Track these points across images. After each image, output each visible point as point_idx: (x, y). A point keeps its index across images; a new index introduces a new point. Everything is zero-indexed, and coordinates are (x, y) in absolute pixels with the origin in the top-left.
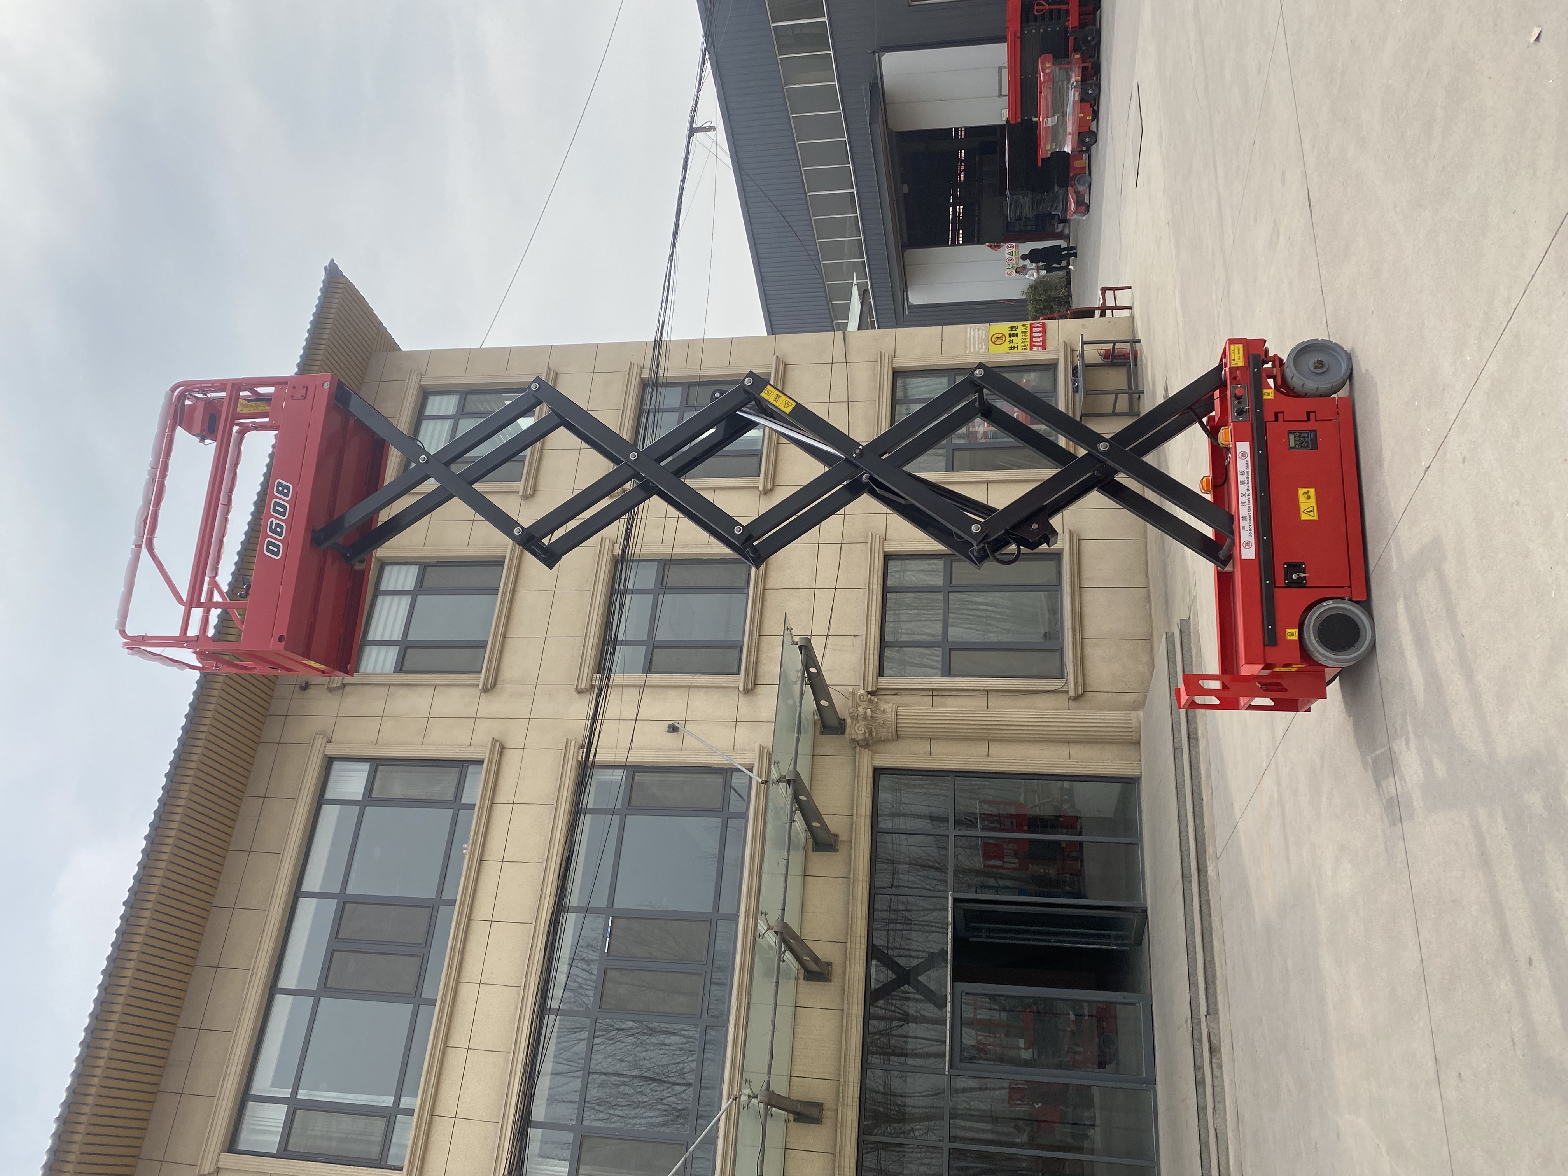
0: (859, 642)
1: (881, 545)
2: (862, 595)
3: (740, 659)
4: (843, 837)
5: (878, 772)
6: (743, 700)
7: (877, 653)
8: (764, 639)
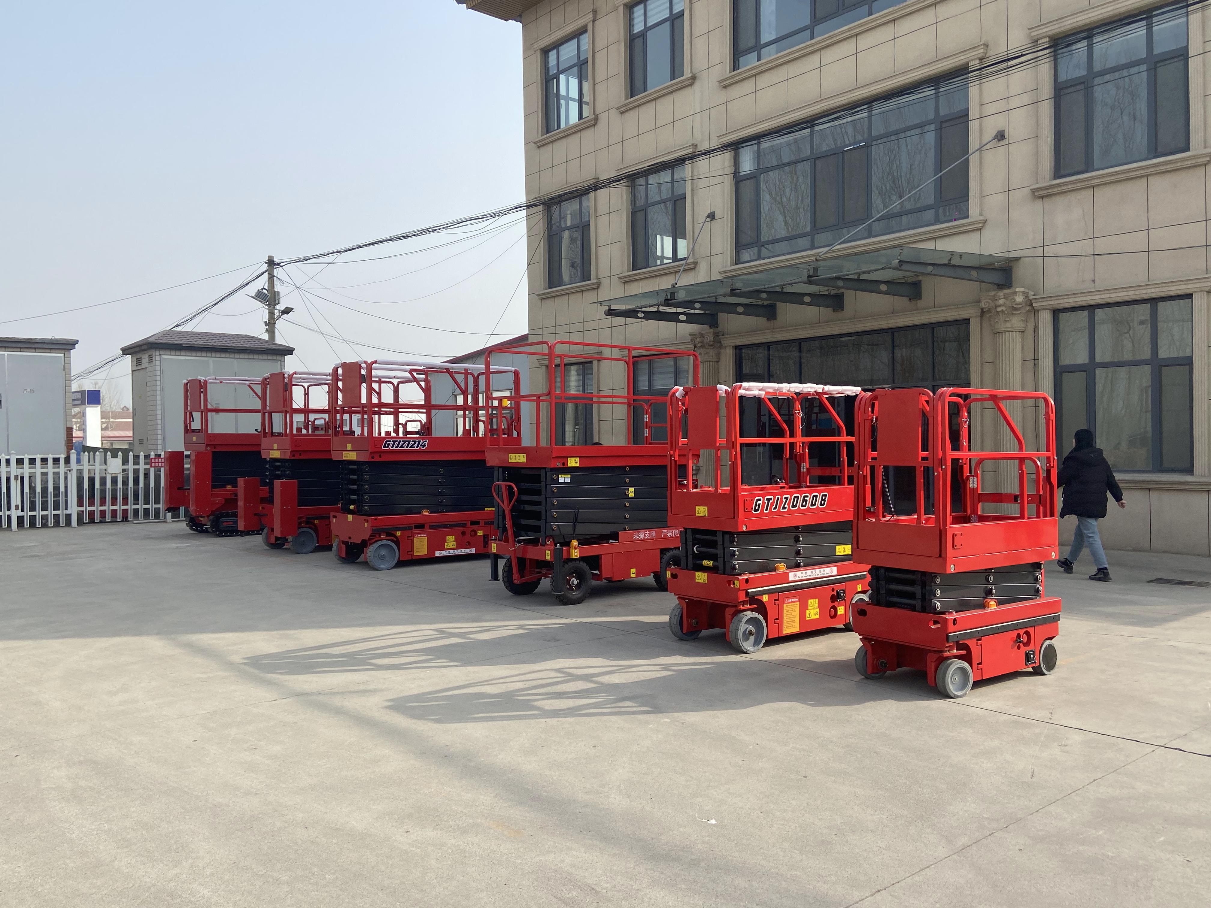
0: (1088, 286)
1: (1199, 289)
2: (1142, 278)
3: (1073, 175)
4: (920, 303)
5: (967, 321)
6: (1027, 191)
7: (1084, 303)
8: (1090, 192)
